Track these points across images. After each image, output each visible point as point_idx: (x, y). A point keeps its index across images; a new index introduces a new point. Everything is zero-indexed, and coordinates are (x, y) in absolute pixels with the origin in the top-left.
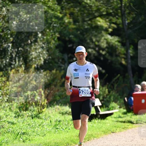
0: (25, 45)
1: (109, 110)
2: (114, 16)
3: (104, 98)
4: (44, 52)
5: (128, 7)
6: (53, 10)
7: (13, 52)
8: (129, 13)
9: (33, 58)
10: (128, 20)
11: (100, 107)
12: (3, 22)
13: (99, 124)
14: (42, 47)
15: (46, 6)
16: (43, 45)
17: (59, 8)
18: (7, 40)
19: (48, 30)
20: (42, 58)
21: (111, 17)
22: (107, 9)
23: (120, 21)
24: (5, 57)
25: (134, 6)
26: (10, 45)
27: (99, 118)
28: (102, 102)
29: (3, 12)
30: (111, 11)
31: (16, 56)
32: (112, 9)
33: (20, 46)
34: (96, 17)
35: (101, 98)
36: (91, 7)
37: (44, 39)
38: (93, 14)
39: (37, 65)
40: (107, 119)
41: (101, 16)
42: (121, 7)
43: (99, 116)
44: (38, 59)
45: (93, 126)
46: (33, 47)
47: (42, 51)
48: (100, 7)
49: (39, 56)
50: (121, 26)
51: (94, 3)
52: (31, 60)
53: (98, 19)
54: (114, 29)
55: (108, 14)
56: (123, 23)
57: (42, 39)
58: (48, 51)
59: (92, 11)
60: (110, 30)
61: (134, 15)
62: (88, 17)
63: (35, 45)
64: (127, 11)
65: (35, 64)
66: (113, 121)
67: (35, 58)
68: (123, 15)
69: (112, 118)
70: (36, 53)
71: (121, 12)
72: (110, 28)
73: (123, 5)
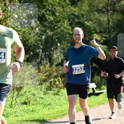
0: (50, 51)
1: (101, 90)
2: (104, 33)
3: (98, 83)
4: (62, 55)
5: (113, 27)
6: (67, 29)
7: (42, 55)
8: (113, 31)
9: (54, 59)
10: (112, 35)
11: (96, 88)
12: (37, 36)
13: (95, 99)
14: (60, 52)
15: (63, 27)
16: (61, 51)
17: (70, 28)
18: (39, 48)
19: (64, 42)
20: (60, 59)
21: (102, 34)
22: (100, 28)
23: (107, 36)
24: (37, 58)
25: (116, 27)
26: (41, 50)
27: (95, 95)
28: (97, 85)
29: (37, 30)
30: (102, 30)
31: (44, 57)
32: (103, 29)
33: (47, 51)
34: (93, 34)
35: (96, 83)
36: (90, 27)
37: (61, 47)
38: (91, 32)
39: (57, 63)
40: (100, 96)
41: (96, 33)
42: (108, 27)
43: (95, 94)
44: (58, 59)
45: (91, 100)
46: (55, 52)
47: (60, 54)
48: (96, 27)
49: (58, 57)
50: (108, 39)
51: (91, 25)
52: (54, 60)
53: (95, 35)
54: (104, 41)
55: (101, 32)
56: (110, 37)
57: (60, 47)
58: (64, 54)
59: (91, 30)
60: (102, 41)
61: (116, 32)
62: (88, 33)
63: (56, 51)
64: (112, 30)
65: (56, 62)
66: (103, 97)
67: (56, 58)
68: (110, 32)
69: (103, 95)
70: (57, 55)
71: (109, 30)
72: (101, 40)
73: (110, 26)
